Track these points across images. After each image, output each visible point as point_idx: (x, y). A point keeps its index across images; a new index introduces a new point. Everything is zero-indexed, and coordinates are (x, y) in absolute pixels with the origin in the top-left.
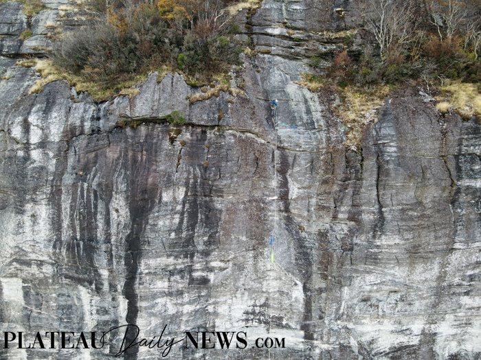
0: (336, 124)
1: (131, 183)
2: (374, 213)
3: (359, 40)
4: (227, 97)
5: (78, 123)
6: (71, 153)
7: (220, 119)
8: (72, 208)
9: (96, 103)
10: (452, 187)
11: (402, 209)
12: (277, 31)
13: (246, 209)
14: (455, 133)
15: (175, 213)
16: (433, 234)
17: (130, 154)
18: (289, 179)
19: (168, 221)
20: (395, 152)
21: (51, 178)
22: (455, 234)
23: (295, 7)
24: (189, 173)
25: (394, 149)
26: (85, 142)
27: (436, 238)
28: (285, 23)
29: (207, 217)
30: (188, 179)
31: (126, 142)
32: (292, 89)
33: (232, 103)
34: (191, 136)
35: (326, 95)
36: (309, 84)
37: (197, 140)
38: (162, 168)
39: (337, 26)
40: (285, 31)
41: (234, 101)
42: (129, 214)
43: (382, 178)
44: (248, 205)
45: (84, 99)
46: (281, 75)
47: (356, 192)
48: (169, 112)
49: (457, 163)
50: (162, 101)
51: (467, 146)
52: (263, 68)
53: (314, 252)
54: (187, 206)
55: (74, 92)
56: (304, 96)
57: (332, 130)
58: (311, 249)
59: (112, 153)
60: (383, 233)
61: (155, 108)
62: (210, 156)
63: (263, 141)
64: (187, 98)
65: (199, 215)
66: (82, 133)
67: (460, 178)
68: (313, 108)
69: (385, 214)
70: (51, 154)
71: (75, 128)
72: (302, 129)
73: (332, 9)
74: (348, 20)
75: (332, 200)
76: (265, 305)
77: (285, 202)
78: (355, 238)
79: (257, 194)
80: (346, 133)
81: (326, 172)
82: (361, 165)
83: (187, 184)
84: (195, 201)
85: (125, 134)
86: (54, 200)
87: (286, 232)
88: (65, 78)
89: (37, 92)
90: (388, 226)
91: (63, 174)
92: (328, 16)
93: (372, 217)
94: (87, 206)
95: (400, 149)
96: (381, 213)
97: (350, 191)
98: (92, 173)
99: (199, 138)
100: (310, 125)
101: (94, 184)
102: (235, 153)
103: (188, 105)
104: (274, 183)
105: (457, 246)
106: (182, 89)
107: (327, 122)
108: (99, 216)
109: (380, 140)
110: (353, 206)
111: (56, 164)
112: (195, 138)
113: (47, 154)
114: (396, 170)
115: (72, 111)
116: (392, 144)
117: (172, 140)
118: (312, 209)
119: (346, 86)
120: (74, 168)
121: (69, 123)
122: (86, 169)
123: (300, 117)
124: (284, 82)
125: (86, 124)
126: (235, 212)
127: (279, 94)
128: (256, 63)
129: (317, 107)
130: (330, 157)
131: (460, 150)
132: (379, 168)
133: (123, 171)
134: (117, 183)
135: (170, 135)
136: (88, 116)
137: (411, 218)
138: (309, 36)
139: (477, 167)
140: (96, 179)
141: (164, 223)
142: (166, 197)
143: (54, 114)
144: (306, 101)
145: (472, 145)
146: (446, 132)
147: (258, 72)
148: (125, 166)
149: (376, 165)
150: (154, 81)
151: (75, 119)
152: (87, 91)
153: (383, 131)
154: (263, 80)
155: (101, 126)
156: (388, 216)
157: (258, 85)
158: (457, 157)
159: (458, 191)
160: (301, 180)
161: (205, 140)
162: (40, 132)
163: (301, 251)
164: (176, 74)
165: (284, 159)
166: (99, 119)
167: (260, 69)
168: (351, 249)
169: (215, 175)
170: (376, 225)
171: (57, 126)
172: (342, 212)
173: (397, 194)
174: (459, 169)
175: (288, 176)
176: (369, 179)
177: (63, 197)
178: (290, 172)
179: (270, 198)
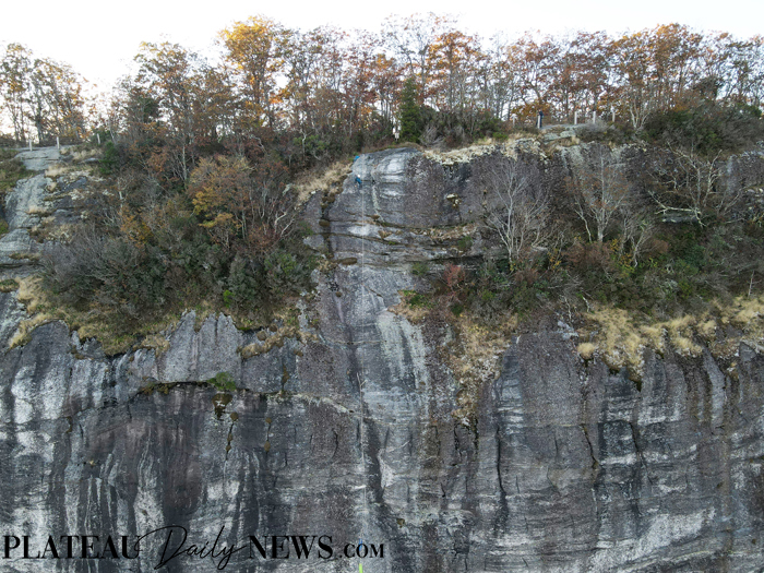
0: (444, 378)
1: (164, 476)
2: (494, 502)
3: (479, 241)
4: (294, 345)
5: (84, 393)
6: (76, 436)
7: (284, 381)
8: (81, 513)
9: (110, 358)
10: (593, 467)
11: (531, 498)
12: (364, 231)
13: (323, 505)
14: (598, 393)
15: (227, 516)
16: (570, 530)
17: (161, 432)
18: (381, 461)
19: (218, 526)
20: (521, 422)
21: (48, 472)
22: (598, 530)
23: (390, 193)
24: (244, 463)
25: (519, 419)
26: (95, 419)
27: (575, 535)
28: (377, 217)
29: (271, 517)
30: (242, 471)
31: (154, 415)
32: (385, 322)
33: (301, 355)
34: (246, 404)
35: (432, 328)
36: (410, 313)
37: (254, 410)
38: (206, 454)
39: (449, 220)
40: (376, 229)
41: (304, 351)
42: (162, 516)
43: (504, 458)
44: (326, 498)
45: (91, 351)
46: (370, 299)
47: (470, 476)
48: (213, 375)
49: (601, 437)
50: (202, 359)
51: (614, 411)
52: (345, 289)
53: (417, 555)
54: (242, 505)
55: (76, 341)
56: (402, 333)
57: (439, 388)
58: (414, 552)
59: (135, 431)
60: (507, 531)
61: (193, 368)
62: (272, 435)
63: (344, 410)
64: (239, 351)
65: (260, 516)
66: (90, 405)
67: (603, 455)
68: (414, 351)
69: (510, 504)
70: (47, 437)
71: (80, 401)
72: (396, 391)
73: (442, 195)
74: (464, 210)
75: (439, 487)
77: (377, 491)
78: (471, 534)
79: (339, 482)
80: (458, 394)
81: (429, 452)
82: (476, 444)
83: (241, 478)
84: (254, 496)
85: (152, 402)
86: (54, 501)
87: (379, 530)
88: (62, 316)
89: (21, 343)
90: (514, 521)
91: (65, 464)
92: (436, 206)
93: (492, 508)
94: (102, 510)
95: (527, 417)
96: (504, 502)
97: (461, 475)
98: (107, 462)
99: (257, 407)
100: (408, 383)
101: (111, 478)
102: (306, 431)
103: (240, 361)
104: (360, 469)
105: (601, 545)
106: (231, 337)
107: (433, 377)
108: (119, 523)
109: (501, 406)
110: (467, 493)
111: (55, 451)
112: (250, 407)
113: (41, 438)
114: (521, 449)
115: (75, 375)
116: (517, 411)
117: (219, 412)
118: (414, 497)
119: (460, 312)
120: (80, 455)
121: (71, 394)
122: (99, 455)
123: (396, 369)
124: (375, 312)
125: (95, 394)
126: (308, 510)
127: (367, 334)
128: (336, 280)
129: (419, 349)
130: (434, 432)
131: (605, 416)
132: (500, 445)
133: (151, 458)
134: (143, 476)
135: (216, 404)
136: (98, 382)
137: (543, 510)
138: (410, 239)
139: (627, 438)
140: (113, 472)
141: (211, 530)
142: (213, 493)
143: (49, 383)
144: (405, 342)
145: (620, 410)
146: (588, 392)
147: (339, 296)
148: (154, 451)
149: (495, 443)
150: (191, 328)
151: (79, 388)
152: (95, 337)
153: (506, 394)
154: (346, 309)
155: (117, 395)
156: (513, 507)
157: (339, 319)
158: (600, 426)
159: (603, 472)
160: (396, 464)
161: (264, 411)
162: (29, 407)
163: (399, 555)
164: (222, 317)
165: (372, 435)
166: (113, 384)
167: (341, 291)
168: (466, 551)
169: (280, 463)
170: (497, 520)
171: (54, 400)
172: (453, 502)
173: (524, 478)
174: (602, 443)
175: (379, 457)
176: (487, 459)
177: (67, 497)
178: (381, 451)
179: (357, 487)
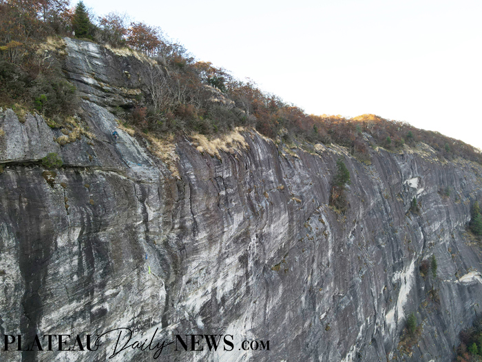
0: (158, 161)
2: (191, 220)
4: (86, 139)
7: (90, 160)
10: (219, 196)
11: (203, 214)
12: (90, 81)
13: (125, 236)
15: (74, 256)
16: (216, 226)
18: (147, 206)
19: (68, 265)
22: (223, 224)
23: (96, 62)
24: (82, 213)
25: (193, 177)
27: (218, 228)
28: (94, 75)
29: (99, 251)
30: (82, 219)
33: (93, 145)
34: (68, 177)
35: (139, 139)
36: (127, 130)
37: (75, 181)
38: (53, 212)
39: (128, 85)
40: (96, 82)
41: (93, 143)
43: (192, 196)
44: (125, 232)
47: (182, 208)
48: (44, 155)
50: (33, 143)
52: (92, 113)
53: (167, 257)
54: (83, 245)
56: (130, 140)
57: (159, 166)
58: (165, 256)
60: (199, 232)
62: (92, 195)
63: (124, 178)
64: (55, 140)
65: (93, 251)
67: (220, 191)
69: (196, 219)
72: (145, 166)
73: (122, 70)
74: (133, 81)
75: (171, 216)
76: (142, 313)
77: (146, 224)
78: (183, 240)
79: (129, 222)
80: (168, 168)
83: (82, 224)
84: (88, 239)
87: (150, 247)
92: (121, 76)
93: (191, 223)
95: (196, 176)
96: (194, 219)
99: (75, 179)
100: (147, 163)
102: (110, 190)
103: (59, 146)
104: (140, 211)
105: (225, 230)
106: (48, 130)
107: (154, 161)
109: (187, 171)
110: (181, 217)
112: (71, 179)
114: (198, 190)
116: (192, 173)
117: (51, 183)
118: (161, 225)
119: (147, 132)
123: (137, 157)
124: (113, 127)
126: (119, 241)
128: (84, 108)
129: (140, 148)
130: (167, 185)
131: (216, 175)
132: (191, 190)
133: (3, 224)
135: (46, 178)
137: (207, 219)
138: (114, 90)
139: (222, 184)
141: (64, 268)
142: (61, 242)
144: (133, 144)
145: (219, 172)
146: (209, 165)
147: (91, 116)
149: (189, 188)
150: (17, 120)
153: (187, 165)
154: (98, 124)
156: (198, 220)
157: (97, 128)
158: (216, 179)
160: (155, 205)
161: (82, 180)
163: (161, 258)
164: (37, 115)
165: (143, 190)
168: (184, 248)
170: (194, 228)
172: (176, 224)
173: (199, 205)
174: (218, 186)
175: (146, 204)
176: (187, 198)
178: (146, 200)
179: (138, 223)
